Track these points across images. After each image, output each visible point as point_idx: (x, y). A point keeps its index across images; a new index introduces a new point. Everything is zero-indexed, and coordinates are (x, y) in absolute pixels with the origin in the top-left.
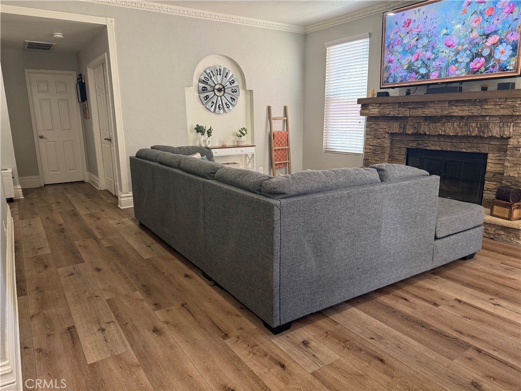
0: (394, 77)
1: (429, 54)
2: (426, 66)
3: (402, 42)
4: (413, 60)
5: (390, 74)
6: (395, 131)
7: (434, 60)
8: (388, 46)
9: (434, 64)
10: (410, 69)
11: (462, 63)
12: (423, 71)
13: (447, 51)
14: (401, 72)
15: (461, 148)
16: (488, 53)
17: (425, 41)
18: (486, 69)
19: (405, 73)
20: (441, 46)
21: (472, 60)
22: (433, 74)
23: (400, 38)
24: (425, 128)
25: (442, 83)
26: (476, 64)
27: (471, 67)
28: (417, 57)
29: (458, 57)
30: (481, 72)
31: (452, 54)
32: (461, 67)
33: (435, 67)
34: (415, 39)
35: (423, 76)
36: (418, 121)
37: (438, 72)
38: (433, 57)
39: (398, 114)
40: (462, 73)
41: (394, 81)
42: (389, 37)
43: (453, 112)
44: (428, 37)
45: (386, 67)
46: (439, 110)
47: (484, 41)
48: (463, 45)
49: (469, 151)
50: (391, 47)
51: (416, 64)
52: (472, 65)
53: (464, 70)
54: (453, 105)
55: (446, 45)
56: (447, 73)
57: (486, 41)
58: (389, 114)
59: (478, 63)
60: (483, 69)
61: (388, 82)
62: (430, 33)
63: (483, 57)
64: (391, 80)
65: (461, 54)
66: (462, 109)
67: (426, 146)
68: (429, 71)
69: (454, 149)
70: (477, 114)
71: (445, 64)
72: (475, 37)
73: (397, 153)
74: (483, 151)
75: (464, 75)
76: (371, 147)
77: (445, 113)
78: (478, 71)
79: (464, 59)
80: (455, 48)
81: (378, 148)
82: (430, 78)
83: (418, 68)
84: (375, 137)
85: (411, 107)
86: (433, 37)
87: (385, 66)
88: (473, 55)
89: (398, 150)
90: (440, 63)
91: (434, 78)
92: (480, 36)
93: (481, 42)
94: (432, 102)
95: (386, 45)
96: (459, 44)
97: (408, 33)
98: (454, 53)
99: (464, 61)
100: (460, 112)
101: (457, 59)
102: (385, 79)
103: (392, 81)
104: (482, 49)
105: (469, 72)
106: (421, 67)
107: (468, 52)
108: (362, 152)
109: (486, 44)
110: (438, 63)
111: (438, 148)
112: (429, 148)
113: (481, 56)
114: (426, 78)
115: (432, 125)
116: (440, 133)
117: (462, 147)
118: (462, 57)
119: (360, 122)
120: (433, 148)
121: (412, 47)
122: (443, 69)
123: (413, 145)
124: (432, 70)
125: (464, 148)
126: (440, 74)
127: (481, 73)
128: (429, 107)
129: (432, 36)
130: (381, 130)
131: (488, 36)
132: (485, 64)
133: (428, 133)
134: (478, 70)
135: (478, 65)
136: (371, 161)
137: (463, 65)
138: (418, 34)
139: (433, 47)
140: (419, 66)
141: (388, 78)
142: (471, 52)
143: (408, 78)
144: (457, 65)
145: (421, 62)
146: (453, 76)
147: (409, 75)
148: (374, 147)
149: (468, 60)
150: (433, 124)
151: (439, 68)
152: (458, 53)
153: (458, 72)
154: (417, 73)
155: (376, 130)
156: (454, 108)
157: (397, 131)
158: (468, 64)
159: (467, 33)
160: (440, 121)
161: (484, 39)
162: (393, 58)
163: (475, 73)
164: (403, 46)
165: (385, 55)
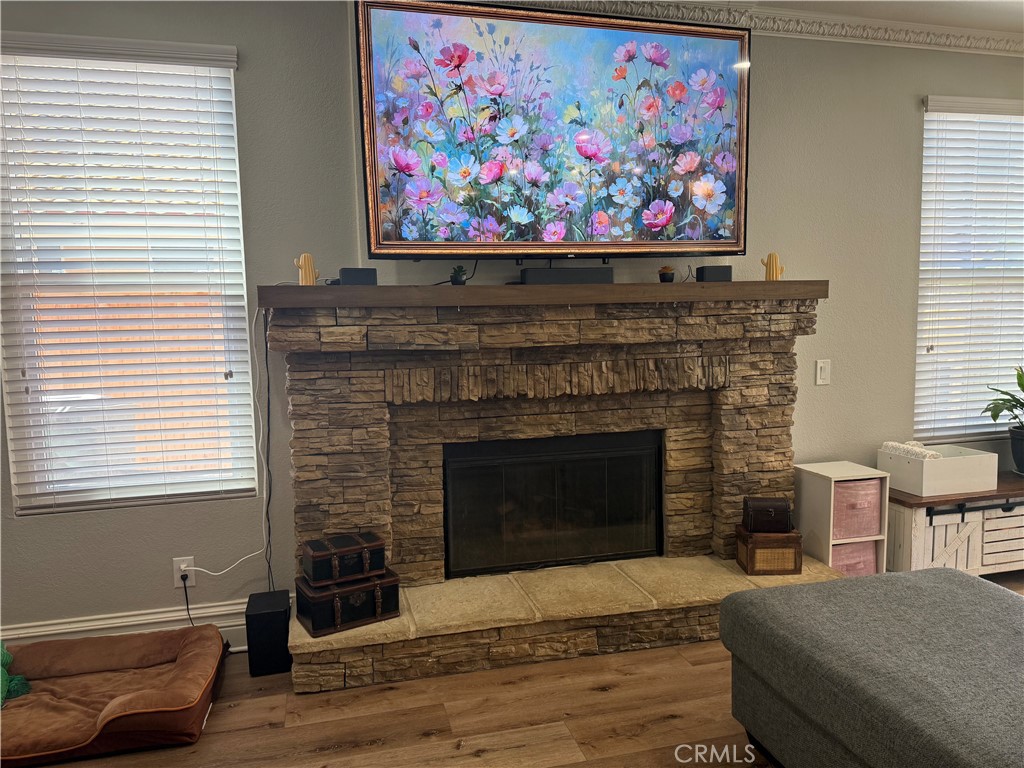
0: (420, 225)
1: (533, 168)
2: (530, 204)
3: (441, 112)
4: (485, 179)
5: (406, 212)
6: (420, 398)
7: (550, 187)
8: (389, 115)
9: (551, 200)
10: (478, 204)
11: (626, 209)
12: (520, 216)
13: (585, 170)
14: (446, 211)
15: (607, 425)
16: (680, 193)
17: (519, 126)
18: (679, 231)
19: (460, 217)
20: (565, 152)
21: (646, 204)
22: (551, 227)
23: (431, 99)
24: (518, 381)
25: (578, 256)
26: (656, 215)
27: (646, 222)
28: (496, 170)
29: (613, 189)
30: (668, 235)
31: (597, 180)
32: (623, 219)
33: (553, 210)
34: (488, 113)
35: (522, 232)
36: (497, 362)
37: (563, 223)
38: (546, 178)
39: (446, 343)
40: (626, 235)
41: (425, 237)
42: (387, 84)
43: (614, 335)
44: (526, 116)
45: (387, 186)
46: (573, 331)
47: (670, 161)
48: (623, 162)
49: (627, 428)
50: (398, 119)
51: (495, 191)
52: (647, 217)
53: (628, 227)
54: (611, 316)
55: (581, 154)
56: (589, 229)
57: (675, 163)
58: (409, 343)
59: (660, 213)
60: (671, 229)
61: (404, 239)
62: (531, 106)
63: (671, 199)
64: (411, 232)
65: (621, 182)
66: (634, 326)
67: (512, 432)
68: (538, 218)
69: (587, 429)
70: (668, 338)
71: (581, 205)
72: (649, 145)
73: (415, 465)
74: (657, 425)
75: (630, 239)
76: (324, 460)
77: (592, 336)
78: (660, 233)
79: (627, 196)
80: (603, 164)
81: (356, 457)
82: (542, 240)
83: (505, 206)
84: (337, 423)
85: (488, 320)
86: (543, 121)
87: (381, 181)
88: (648, 191)
89: (417, 454)
90: (568, 200)
91: (554, 239)
92: (661, 145)
93: (664, 163)
94: (548, 307)
95: (380, 108)
96: (613, 154)
97: (459, 88)
98: (602, 179)
99: (627, 202)
100: (629, 334)
101: (610, 196)
102: (388, 226)
103: (416, 235)
104: (668, 181)
105: (640, 234)
106: (513, 203)
107: (636, 182)
108: (254, 484)
109: (676, 168)
110: (562, 200)
111: (547, 432)
112: (522, 436)
113: (666, 197)
114: (531, 236)
115: (541, 372)
116: (568, 391)
117: (609, 420)
118: (622, 192)
119: (229, 375)
120: (529, 433)
121: (477, 135)
122: (576, 217)
123: (470, 433)
124: (545, 217)
125: (615, 423)
126: (570, 231)
127: (669, 238)
128: (543, 323)
129: (538, 118)
130: (361, 397)
131: (677, 150)
132: (675, 218)
133: (531, 394)
134: (661, 230)
135: (662, 219)
136: (332, 510)
137: (627, 213)
138: (494, 100)
139: (545, 151)
140: (506, 199)
141: (398, 224)
142: (643, 183)
143: (471, 233)
144: (611, 211)
145: (511, 190)
146: (603, 240)
147: (474, 222)
148: (337, 459)
149: (637, 202)
150: (545, 368)
151: (565, 214)
152: (611, 179)
153: (616, 231)
154: (502, 219)
155: (343, 399)
156: (616, 323)
157: (429, 395)
158: (637, 213)
159: (632, 132)
160: (562, 358)
161: (669, 155)
162: (409, 157)
163: (655, 236)
164: (448, 125)
165: (379, 145)
